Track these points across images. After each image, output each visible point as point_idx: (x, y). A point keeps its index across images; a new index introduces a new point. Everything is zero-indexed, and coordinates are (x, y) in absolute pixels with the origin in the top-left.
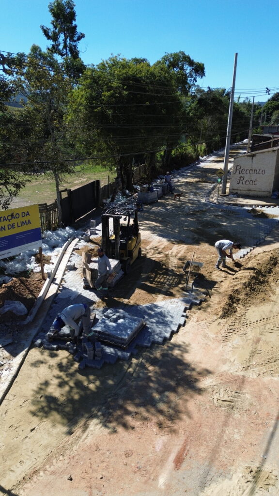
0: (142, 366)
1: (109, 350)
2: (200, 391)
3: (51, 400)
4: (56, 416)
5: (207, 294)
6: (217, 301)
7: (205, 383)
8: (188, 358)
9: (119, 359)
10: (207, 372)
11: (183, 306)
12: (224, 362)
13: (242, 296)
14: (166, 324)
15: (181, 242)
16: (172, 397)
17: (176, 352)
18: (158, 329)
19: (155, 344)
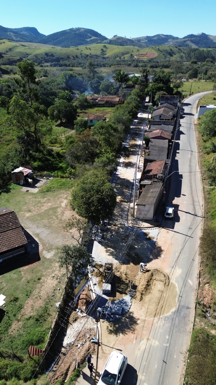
0: (125, 319)
1: (117, 316)
2: (138, 324)
3: (110, 330)
4: (113, 334)
5: (135, 292)
6: (138, 295)
7: (138, 322)
8: (134, 316)
9: (120, 318)
10: (139, 319)
11: (130, 298)
12: (141, 316)
13: (144, 293)
14: (127, 306)
15: (124, 263)
16: (133, 326)
17: (131, 314)
18: (126, 308)
19: (126, 313)
